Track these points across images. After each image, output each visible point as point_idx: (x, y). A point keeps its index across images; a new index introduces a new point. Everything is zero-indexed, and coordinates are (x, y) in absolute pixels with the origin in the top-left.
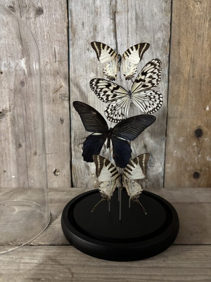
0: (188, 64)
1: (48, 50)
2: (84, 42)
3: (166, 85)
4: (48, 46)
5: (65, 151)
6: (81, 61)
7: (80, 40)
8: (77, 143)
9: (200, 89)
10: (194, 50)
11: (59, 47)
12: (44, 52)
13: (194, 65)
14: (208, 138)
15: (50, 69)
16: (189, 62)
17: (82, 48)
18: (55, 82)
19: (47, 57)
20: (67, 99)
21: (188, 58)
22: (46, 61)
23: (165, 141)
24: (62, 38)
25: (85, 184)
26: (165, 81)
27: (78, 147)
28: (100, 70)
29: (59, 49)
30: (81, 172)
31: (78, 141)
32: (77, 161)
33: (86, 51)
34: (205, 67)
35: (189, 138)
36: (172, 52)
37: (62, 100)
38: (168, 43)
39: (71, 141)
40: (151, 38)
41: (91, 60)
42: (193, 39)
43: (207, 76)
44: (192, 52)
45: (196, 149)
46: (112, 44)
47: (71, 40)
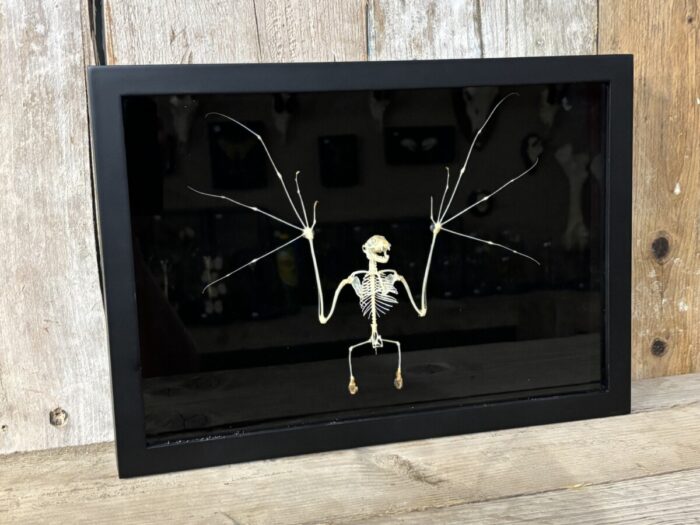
2: (405, 41)
4: (319, 52)
7: (395, 37)
9: (661, 147)
10: (646, 58)
11: (346, 55)
14: (681, 258)
16: (636, 87)
24: (353, 34)
34: (670, 95)
35: (640, 260)
38: (593, 44)
42: (643, 35)
44: (642, 64)
45: (655, 286)
46: (470, 49)
47: (374, 37)
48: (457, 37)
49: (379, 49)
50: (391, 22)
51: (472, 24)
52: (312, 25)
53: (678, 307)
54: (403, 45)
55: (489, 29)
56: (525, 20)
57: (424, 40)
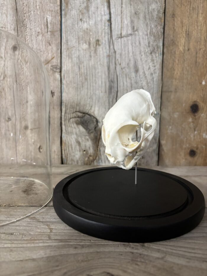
0: (183, 36)
1: (40, 20)
2: (77, 12)
3: (161, 57)
4: (40, 15)
5: (56, 126)
6: (73, 32)
7: (72, 10)
8: (68, 117)
9: (196, 62)
10: (189, 22)
11: (52, 16)
12: (35, 22)
13: (189, 38)
14: (205, 114)
15: (41, 39)
16: (184, 35)
17: (74, 18)
18: (47, 54)
19: (39, 27)
20: (58, 70)
21: (183, 30)
22: (38, 31)
23: (159, 115)
24: (55, 8)
25: (76, 161)
26: (160, 53)
27: (69, 122)
28: (92, 41)
29: (52, 19)
30: (72, 148)
31: (69, 116)
32: (68, 136)
33: (78, 22)
34: (201, 39)
35: (184, 113)
36: (166, 24)
37: (53, 72)
38: (162, 14)
39: (61, 115)
40: (146, 9)
41: (84, 31)
42: (187, 12)
43: (203, 48)
44: (187, 25)
45: (192, 125)
46: (105, 15)
47: (64, 10)
48: (99, 9)
49: (65, 15)
50: (71, 4)
51: (106, 4)
52: (38, 5)
53: (202, 136)
54: (76, 13)
55: (113, 6)
56: (130, 3)
57: (85, 11)
